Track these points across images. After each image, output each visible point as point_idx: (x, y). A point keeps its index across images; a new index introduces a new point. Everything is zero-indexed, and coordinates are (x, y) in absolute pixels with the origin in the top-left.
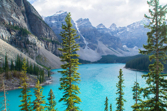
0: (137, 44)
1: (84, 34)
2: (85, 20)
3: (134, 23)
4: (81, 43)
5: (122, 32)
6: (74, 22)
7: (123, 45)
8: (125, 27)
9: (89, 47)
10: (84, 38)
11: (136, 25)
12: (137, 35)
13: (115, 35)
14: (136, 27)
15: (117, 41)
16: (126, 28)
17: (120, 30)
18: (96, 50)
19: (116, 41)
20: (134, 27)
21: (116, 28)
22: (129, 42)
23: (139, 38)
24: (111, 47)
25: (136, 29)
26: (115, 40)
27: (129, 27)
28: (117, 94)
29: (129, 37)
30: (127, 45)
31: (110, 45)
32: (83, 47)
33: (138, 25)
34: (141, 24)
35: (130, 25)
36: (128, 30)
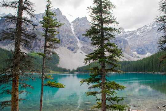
0: (150, 50)
1: (79, 36)
2: (83, 19)
3: (145, 26)
4: (72, 45)
5: (131, 37)
6: (70, 22)
7: (133, 51)
8: (134, 31)
9: (83, 51)
10: (78, 40)
11: (147, 27)
12: (150, 39)
14: (148, 30)
16: (136, 32)
17: (129, 35)
20: (146, 30)
21: (124, 32)
22: (140, 48)
23: (152, 42)
25: (148, 32)
27: (139, 31)
29: (140, 42)
30: (137, 51)
32: (74, 51)
33: (150, 28)
34: (155, 26)
35: (140, 29)
36: (138, 34)
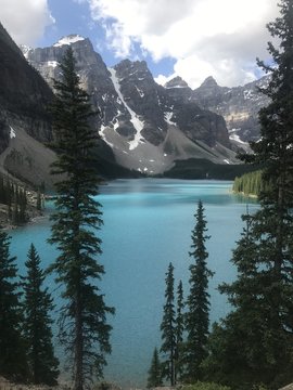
1: (132, 104)
6: (109, 69)
7: (232, 134)
8: (238, 88)
9: (145, 137)
13: (211, 109)
15: (217, 124)
17: (226, 97)
18: (162, 146)
19: (212, 123)
22: (246, 129)
24: (200, 139)
26: (210, 121)
28: (191, 254)
29: (248, 116)
30: (240, 134)
31: (198, 134)
